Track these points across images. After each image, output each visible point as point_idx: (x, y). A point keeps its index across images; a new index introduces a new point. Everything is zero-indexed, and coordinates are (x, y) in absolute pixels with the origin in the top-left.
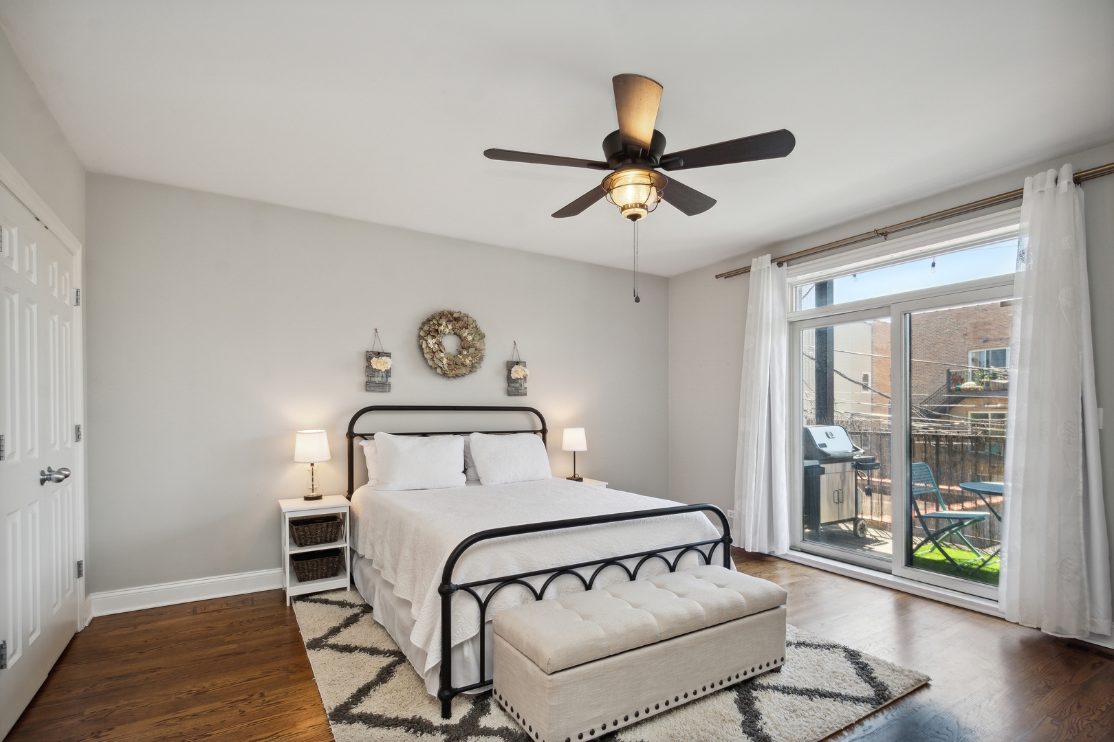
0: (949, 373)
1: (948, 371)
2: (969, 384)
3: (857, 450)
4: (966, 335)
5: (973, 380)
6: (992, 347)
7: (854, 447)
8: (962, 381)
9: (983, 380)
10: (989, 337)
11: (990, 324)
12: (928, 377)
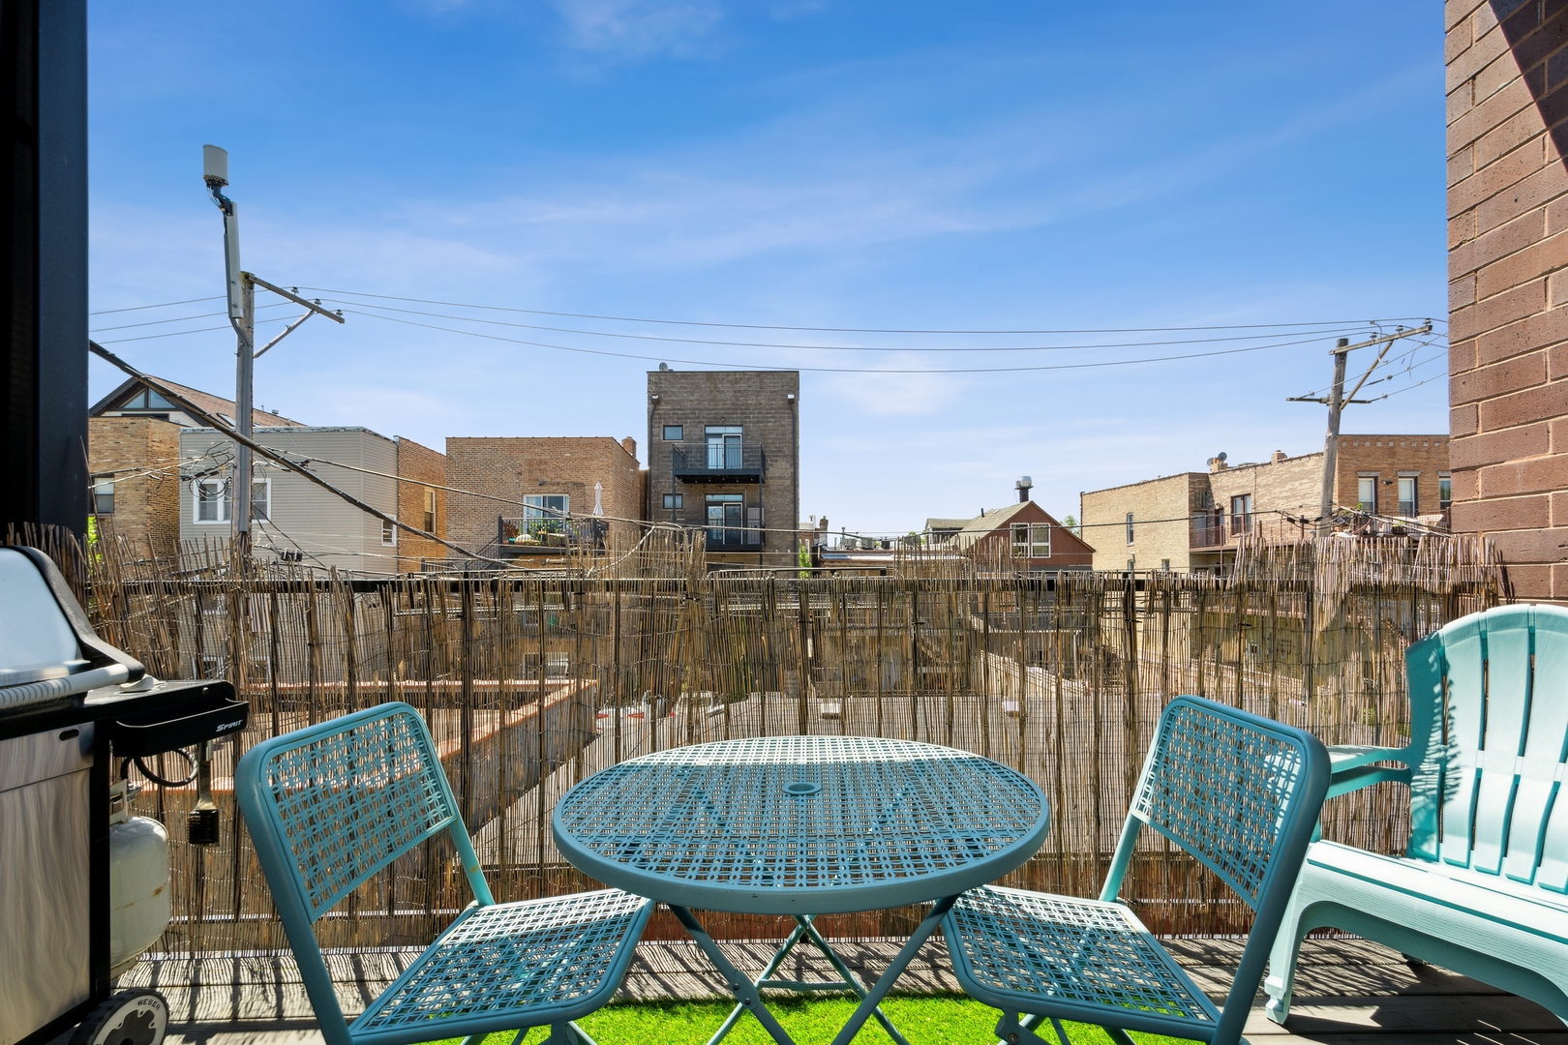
0: (501, 521)
1: (500, 518)
2: (524, 537)
3: (96, 660)
4: (520, 474)
5: (529, 532)
6: (549, 493)
7: (85, 650)
8: (516, 533)
9: (539, 533)
10: (546, 479)
11: (546, 463)
12: (475, 527)
